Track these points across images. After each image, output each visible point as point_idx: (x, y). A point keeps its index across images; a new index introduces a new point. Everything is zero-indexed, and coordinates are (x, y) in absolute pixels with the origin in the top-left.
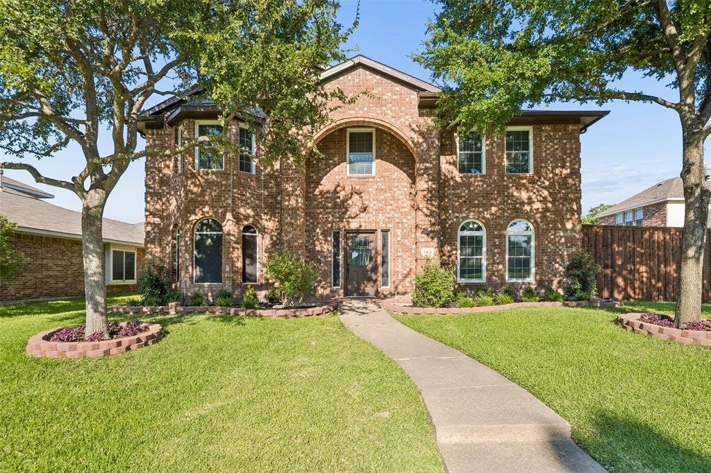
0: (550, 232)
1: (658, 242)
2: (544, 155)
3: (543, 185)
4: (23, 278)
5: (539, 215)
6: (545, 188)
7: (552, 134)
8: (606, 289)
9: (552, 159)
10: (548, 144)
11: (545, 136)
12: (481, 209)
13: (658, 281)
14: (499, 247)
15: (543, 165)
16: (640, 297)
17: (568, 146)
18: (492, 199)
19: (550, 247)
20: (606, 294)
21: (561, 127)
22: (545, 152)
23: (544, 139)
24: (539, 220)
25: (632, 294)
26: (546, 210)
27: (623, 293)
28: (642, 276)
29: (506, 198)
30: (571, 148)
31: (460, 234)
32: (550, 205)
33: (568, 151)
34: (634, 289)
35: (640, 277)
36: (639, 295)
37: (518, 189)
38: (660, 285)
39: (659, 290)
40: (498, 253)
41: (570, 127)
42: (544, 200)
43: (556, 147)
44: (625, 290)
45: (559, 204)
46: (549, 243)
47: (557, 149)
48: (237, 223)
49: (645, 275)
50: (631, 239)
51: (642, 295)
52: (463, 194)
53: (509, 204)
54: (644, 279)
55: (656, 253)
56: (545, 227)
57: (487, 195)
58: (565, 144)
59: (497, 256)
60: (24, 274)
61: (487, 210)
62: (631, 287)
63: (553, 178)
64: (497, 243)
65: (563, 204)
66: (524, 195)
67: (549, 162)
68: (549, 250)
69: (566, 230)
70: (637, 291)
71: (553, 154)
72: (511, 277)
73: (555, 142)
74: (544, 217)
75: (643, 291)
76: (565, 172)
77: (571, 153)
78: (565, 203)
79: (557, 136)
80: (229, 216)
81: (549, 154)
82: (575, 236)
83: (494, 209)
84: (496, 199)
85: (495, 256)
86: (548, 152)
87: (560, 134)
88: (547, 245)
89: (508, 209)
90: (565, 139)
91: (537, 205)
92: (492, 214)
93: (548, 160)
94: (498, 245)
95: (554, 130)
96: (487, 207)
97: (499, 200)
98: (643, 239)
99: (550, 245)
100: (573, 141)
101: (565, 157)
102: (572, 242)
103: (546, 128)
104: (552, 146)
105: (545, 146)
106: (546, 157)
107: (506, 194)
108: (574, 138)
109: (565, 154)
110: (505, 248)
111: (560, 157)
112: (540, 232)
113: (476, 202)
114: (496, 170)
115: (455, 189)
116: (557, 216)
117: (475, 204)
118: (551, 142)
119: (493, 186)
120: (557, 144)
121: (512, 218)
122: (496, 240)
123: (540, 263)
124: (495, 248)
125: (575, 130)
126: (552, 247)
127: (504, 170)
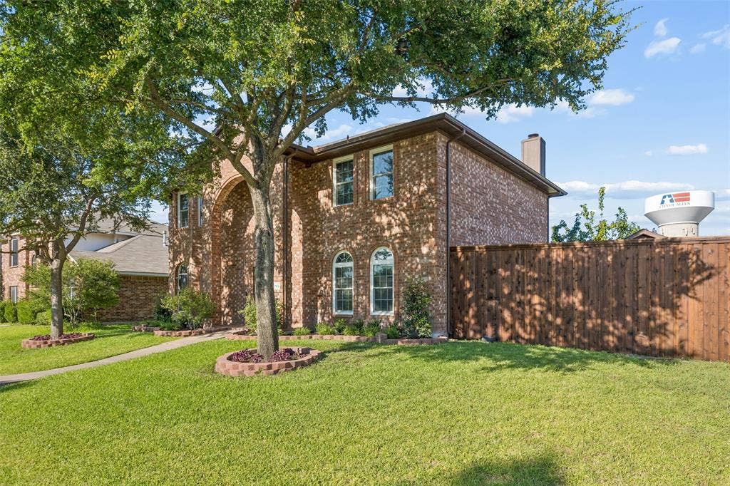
0: (407, 260)
1: (557, 263)
2: (402, 174)
3: (401, 208)
5: (397, 241)
6: (403, 210)
7: (410, 149)
8: (489, 325)
9: (409, 178)
10: (406, 161)
11: (404, 153)
12: (349, 240)
13: (557, 316)
14: (363, 278)
15: (401, 185)
16: (533, 337)
17: (424, 160)
18: (357, 229)
19: (406, 277)
20: (489, 331)
21: (418, 138)
22: (404, 170)
23: (402, 156)
24: (397, 246)
25: (521, 331)
26: (404, 235)
27: (510, 331)
28: (535, 310)
29: (369, 226)
30: (427, 162)
31: (336, 265)
32: (407, 228)
33: (424, 166)
34: (523, 326)
35: (532, 310)
36: (530, 334)
37: (379, 215)
38: (559, 321)
39: (558, 327)
40: (362, 284)
41: (427, 137)
42: (402, 224)
43: (413, 162)
44: (512, 326)
45: (416, 227)
46: (405, 272)
47: (414, 165)
48: (196, 266)
49: (538, 307)
50: (520, 261)
51: (536, 334)
52: (336, 226)
53: (371, 232)
54: (538, 314)
55: (554, 279)
56: (402, 254)
57: (353, 225)
58: (422, 157)
59: (362, 287)
61: (353, 240)
62: (521, 324)
63: (411, 197)
64: (361, 274)
65: (419, 226)
66: (385, 220)
67: (407, 181)
68: (406, 280)
69: (422, 256)
70: (529, 328)
71: (411, 172)
72: (375, 310)
73: (413, 156)
74: (402, 243)
75: (536, 329)
76: (422, 189)
77: (428, 167)
78: (421, 225)
79: (415, 150)
80: (191, 260)
81: (406, 173)
82: (431, 263)
83: (359, 237)
84: (360, 228)
85: (360, 287)
86: (406, 170)
87: (417, 147)
88: (404, 274)
89: (370, 238)
90: (422, 152)
91: (396, 230)
92: (357, 244)
93: (406, 179)
94: (362, 276)
95: (412, 144)
96: (353, 237)
97: (364, 227)
98: (536, 260)
99: (406, 274)
100: (430, 153)
101: (422, 172)
102: (427, 270)
103: (404, 143)
104: (410, 163)
105: (403, 164)
106: (404, 176)
107: (369, 222)
108: (431, 149)
109: (422, 169)
110: (367, 279)
111: (417, 173)
112: (397, 259)
113: (345, 233)
114: (361, 198)
115: (329, 222)
116: (414, 241)
117: (345, 235)
118: (408, 158)
119: (358, 215)
120: (414, 159)
121: (373, 248)
122: (361, 271)
123: (398, 295)
124: (360, 279)
125: (432, 139)
126: (409, 277)
127: (367, 197)
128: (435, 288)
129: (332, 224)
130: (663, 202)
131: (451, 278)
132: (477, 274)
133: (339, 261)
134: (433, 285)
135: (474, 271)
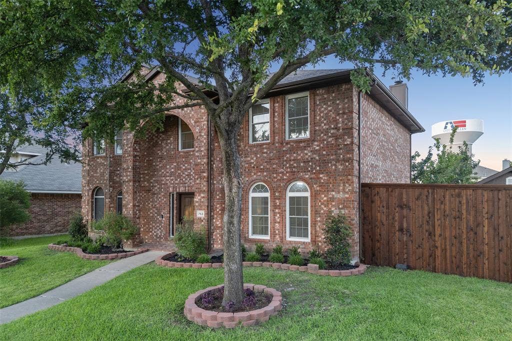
0: (323, 194)
2: (318, 118)
4: (56, 220)
6: (320, 150)
7: (326, 96)
9: (325, 122)
10: (322, 107)
11: (320, 100)
12: (265, 174)
14: (279, 207)
15: (317, 128)
17: (340, 107)
18: (274, 164)
19: (322, 209)
21: (335, 88)
22: (320, 115)
23: (318, 103)
24: (313, 181)
29: (285, 163)
30: (344, 108)
31: (251, 195)
33: (341, 112)
40: (279, 213)
41: (343, 87)
42: (318, 162)
43: (329, 109)
45: (332, 166)
46: (322, 204)
47: (331, 111)
53: (287, 168)
56: (318, 188)
57: (270, 161)
58: (338, 104)
59: (278, 215)
60: (56, 218)
64: (278, 204)
65: (335, 165)
68: (322, 212)
69: (337, 192)
71: (327, 116)
72: (291, 236)
73: (329, 103)
77: (344, 113)
78: (337, 164)
79: (331, 98)
81: (323, 117)
82: (346, 197)
85: (276, 216)
86: (322, 115)
87: (333, 95)
88: (320, 206)
89: (287, 172)
90: (339, 99)
93: (322, 122)
94: (279, 206)
95: (328, 92)
99: (323, 206)
101: (338, 118)
102: (344, 203)
103: (320, 91)
104: (326, 109)
105: (320, 109)
106: (320, 120)
107: (285, 158)
108: (347, 98)
109: (339, 114)
110: (284, 208)
111: (333, 118)
112: (314, 193)
113: (262, 167)
114: (277, 138)
115: (246, 157)
116: (330, 178)
117: (261, 169)
118: (325, 104)
119: (275, 152)
120: (330, 106)
121: (290, 181)
122: (277, 201)
123: (314, 224)
124: (276, 208)
125: (348, 89)
126: (325, 209)
127: (284, 137)
128: (351, 220)
129: (249, 159)
130: (446, 128)
131: (363, 210)
132: (388, 208)
133: (254, 191)
134: (350, 217)
135: (385, 205)
